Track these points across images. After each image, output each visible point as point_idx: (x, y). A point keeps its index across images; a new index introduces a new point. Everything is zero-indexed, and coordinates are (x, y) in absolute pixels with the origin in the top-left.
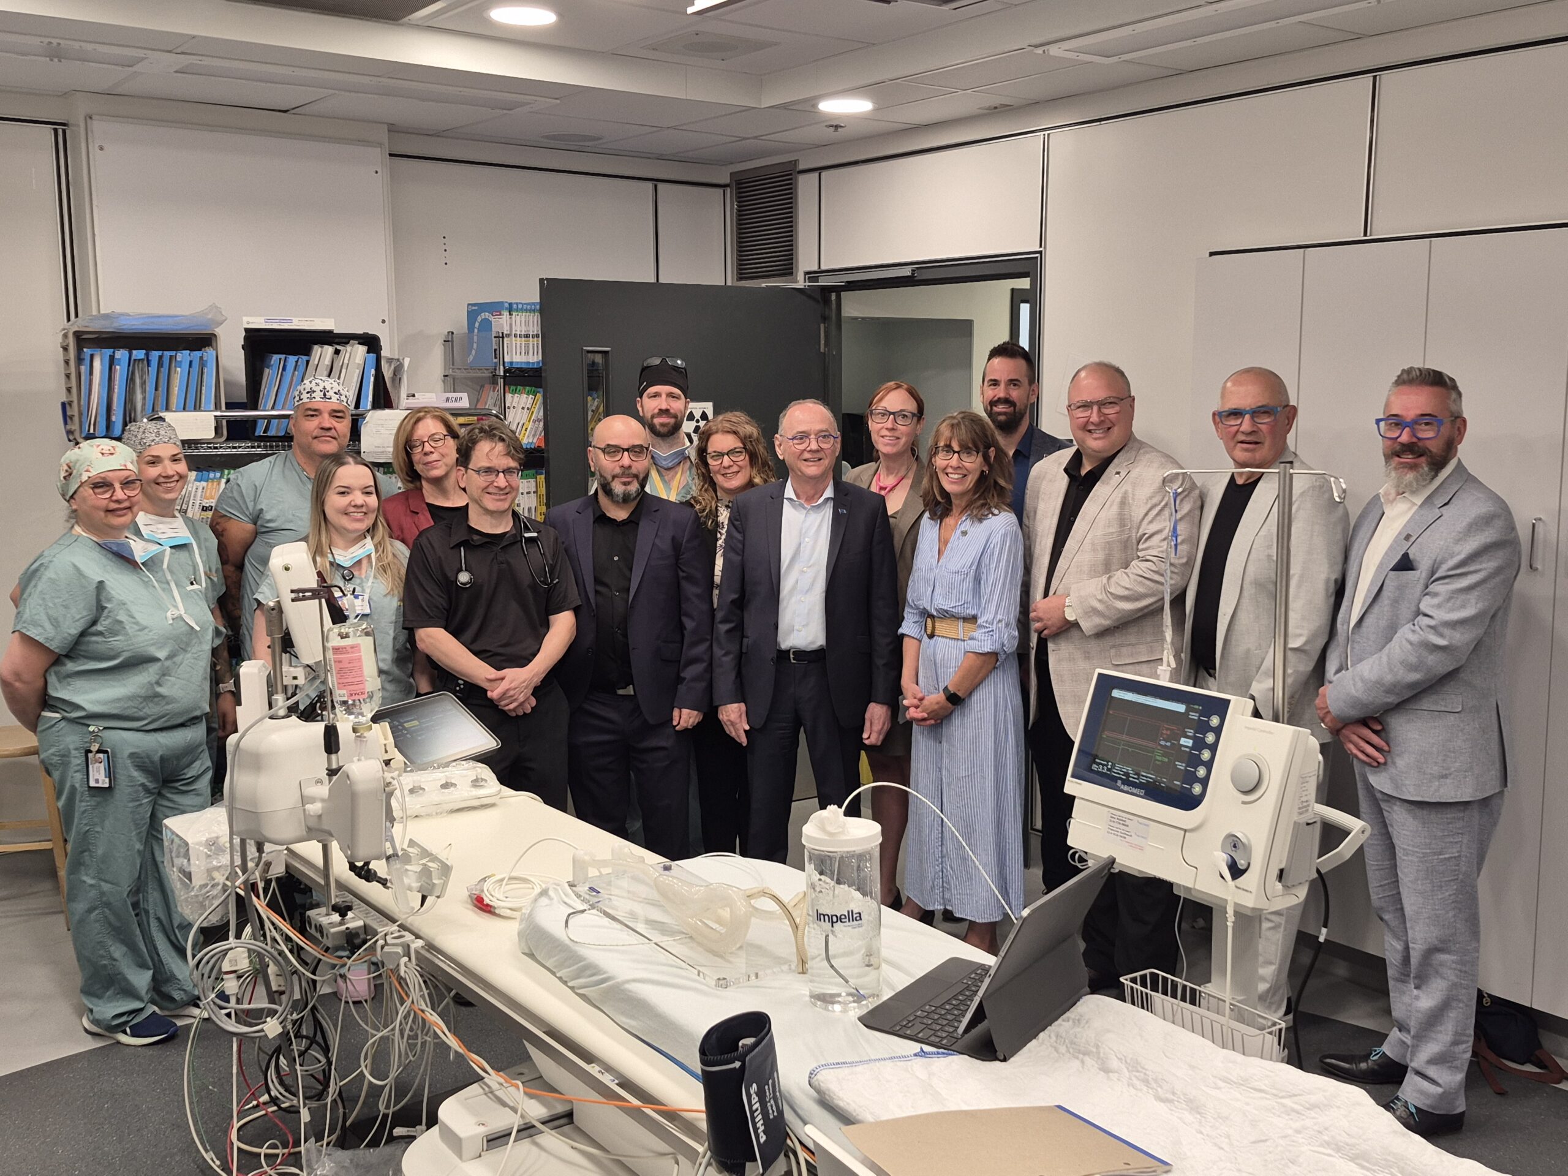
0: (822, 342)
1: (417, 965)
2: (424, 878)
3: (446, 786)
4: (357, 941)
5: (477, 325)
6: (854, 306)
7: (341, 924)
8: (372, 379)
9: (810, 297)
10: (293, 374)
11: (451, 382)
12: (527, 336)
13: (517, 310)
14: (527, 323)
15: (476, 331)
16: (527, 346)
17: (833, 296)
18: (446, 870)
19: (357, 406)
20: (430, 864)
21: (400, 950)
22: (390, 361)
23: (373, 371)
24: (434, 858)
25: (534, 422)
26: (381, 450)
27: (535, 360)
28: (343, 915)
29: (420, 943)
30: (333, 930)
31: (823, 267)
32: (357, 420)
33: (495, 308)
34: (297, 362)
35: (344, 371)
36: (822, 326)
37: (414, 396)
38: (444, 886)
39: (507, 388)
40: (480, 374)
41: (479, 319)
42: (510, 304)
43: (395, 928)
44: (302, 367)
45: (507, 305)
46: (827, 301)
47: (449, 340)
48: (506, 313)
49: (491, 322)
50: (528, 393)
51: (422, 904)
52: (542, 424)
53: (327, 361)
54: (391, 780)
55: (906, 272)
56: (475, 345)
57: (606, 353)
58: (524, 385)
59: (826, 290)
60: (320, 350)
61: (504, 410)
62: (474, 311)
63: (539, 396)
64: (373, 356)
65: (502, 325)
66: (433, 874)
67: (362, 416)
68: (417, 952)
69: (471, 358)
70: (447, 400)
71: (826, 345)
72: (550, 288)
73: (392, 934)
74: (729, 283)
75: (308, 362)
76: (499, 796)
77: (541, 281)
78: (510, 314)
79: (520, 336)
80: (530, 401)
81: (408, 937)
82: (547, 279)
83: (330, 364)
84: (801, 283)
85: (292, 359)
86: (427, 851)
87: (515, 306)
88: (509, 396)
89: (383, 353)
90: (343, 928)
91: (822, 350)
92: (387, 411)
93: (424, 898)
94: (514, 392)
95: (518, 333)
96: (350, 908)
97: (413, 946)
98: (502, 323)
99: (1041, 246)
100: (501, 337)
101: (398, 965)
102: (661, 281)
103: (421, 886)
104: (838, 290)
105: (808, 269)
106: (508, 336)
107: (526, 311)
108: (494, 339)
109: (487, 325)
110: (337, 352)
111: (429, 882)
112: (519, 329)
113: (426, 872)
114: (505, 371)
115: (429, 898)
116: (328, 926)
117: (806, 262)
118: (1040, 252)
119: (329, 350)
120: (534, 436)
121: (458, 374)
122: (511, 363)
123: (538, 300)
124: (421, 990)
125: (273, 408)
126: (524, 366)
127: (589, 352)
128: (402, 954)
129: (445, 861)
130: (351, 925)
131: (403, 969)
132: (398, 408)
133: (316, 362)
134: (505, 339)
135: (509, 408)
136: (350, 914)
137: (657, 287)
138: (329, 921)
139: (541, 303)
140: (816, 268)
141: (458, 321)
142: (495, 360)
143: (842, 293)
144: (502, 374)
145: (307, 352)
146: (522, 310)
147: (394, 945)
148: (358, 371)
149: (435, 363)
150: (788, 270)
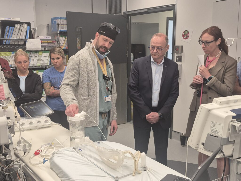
0: (127, 27)
1: (23, 170)
2: (24, 148)
3: (38, 122)
4: (8, 164)
5: (53, 22)
6: (134, 20)
7: (5, 158)
8: (29, 32)
9: (124, 17)
10: (11, 31)
11: (48, 35)
12: (64, 25)
13: (62, 19)
14: (64, 22)
15: (53, 24)
16: (64, 27)
17: (130, 17)
18: (30, 145)
19: (26, 38)
20: (26, 144)
21: (18, 166)
22: (33, 29)
23: (29, 30)
24: (27, 142)
25: (66, 43)
26: (31, 48)
27: (66, 30)
28: (5, 156)
29: (24, 164)
30: (2, 160)
31: (127, 11)
32: (26, 41)
33: (57, 18)
34: (12, 28)
35: (22, 30)
36: (127, 24)
37: (39, 37)
38: (30, 149)
39: (60, 36)
40: (54, 33)
41: (54, 21)
42: (60, 18)
43: (18, 160)
44: (13, 29)
45: (59, 18)
46: (128, 18)
47: (48, 26)
48: (59, 20)
49: (56, 21)
50: (64, 37)
51: (24, 154)
52: (67, 44)
53: (18, 27)
54: (10, 122)
55: (146, 10)
56: (53, 27)
57: (81, 28)
58: (63, 35)
59: (128, 16)
60: (17, 25)
61: (59, 40)
62: (53, 19)
63: (67, 38)
64: (29, 27)
65: (58, 22)
66: (27, 147)
67: (27, 40)
68: (23, 167)
69: (52, 30)
70: (46, 38)
71: (128, 28)
72: (68, 13)
73: (17, 161)
74: (108, 14)
75: (14, 28)
76: (51, 125)
77: (67, 12)
78: (60, 20)
79: (62, 25)
80: (65, 39)
81: (21, 162)
82: (68, 12)
83: (19, 28)
84: (123, 14)
85: (11, 27)
86: (25, 140)
87: (61, 18)
88: (60, 38)
89: (31, 27)
90: (5, 159)
91: (127, 29)
92: (32, 39)
93: (25, 153)
94: (61, 37)
95: (62, 24)
96: (7, 154)
97: (22, 165)
98: (59, 21)
99: (176, 3)
100: (58, 25)
101: (18, 170)
102: (93, 13)
103: (24, 150)
104: (131, 15)
105: (124, 11)
106: (60, 24)
107: (64, 19)
108: (57, 25)
109: (55, 22)
110: (21, 26)
111: (25, 148)
112: (62, 23)
113: (25, 146)
114: (59, 32)
115: (26, 153)
116: (1, 159)
117: (124, 10)
118: (176, 4)
119: (19, 25)
120: (66, 46)
121: (50, 33)
122: (61, 30)
123: (66, 17)
124: (24, 177)
125: (7, 38)
126: (63, 31)
127: (77, 28)
128: (19, 168)
129: (30, 143)
130: (7, 159)
131: (19, 171)
132: (35, 39)
133: (16, 28)
134: (59, 25)
135: (60, 40)
136: (8, 156)
137: (92, 14)
138: (2, 158)
139: (67, 17)
140: (126, 11)
141: (49, 22)
142: (57, 30)
143: (132, 17)
144: (58, 33)
145: (14, 26)
146: (63, 19)
147: (17, 165)
148: (25, 30)
149: (45, 31)
150: (120, 12)
